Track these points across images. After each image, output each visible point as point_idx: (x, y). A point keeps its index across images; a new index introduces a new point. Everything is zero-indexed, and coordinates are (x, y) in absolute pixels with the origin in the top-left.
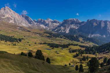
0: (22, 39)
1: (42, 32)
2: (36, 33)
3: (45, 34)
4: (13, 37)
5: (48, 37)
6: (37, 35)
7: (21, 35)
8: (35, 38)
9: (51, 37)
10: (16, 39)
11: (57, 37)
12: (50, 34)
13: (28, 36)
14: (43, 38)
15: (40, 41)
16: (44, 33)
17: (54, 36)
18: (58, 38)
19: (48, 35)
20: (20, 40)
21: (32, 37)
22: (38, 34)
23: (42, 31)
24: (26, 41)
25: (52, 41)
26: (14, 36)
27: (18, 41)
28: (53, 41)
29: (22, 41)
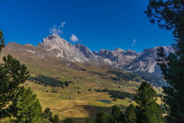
0: (70, 82)
1: (104, 71)
2: (94, 73)
3: (108, 75)
4: (57, 80)
5: (114, 79)
6: (96, 75)
7: (70, 76)
8: (91, 81)
9: (119, 79)
10: (60, 83)
11: (129, 80)
12: (118, 74)
13: (81, 78)
14: (104, 82)
15: (98, 86)
16: (108, 72)
17: (124, 78)
18: (130, 82)
19: (114, 76)
20: (67, 84)
21: (86, 80)
22: (97, 73)
23: (105, 69)
24: (75, 85)
25: (119, 87)
26: (58, 78)
27: (64, 86)
28: (121, 86)
29: (70, 85)
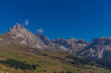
0: (37, 65)
1: (63, 56)
2: (55, 58)
3: (67, 59)
5: (73, 63)
6: (57, 60)
7: (35, 60)
8: (54, 65)
9: (77, 63)
10: (29, 66)
11: (85, 64)
12: (75, 59)
13: (45, 62)
14: (65, 65)
15: (61, 69)
16: (67, 57)
17: (81, 63)
18: (86, 65)
19: (72, 60)
20: (34, 67)
21: (50, 64)
22: (57, 58)
23: (63, 54)
24: (42, 68)
25: (78, 70)
26: (26, 62)
27: (32, 68)
28: (79, 69)
29: (37, 68)
